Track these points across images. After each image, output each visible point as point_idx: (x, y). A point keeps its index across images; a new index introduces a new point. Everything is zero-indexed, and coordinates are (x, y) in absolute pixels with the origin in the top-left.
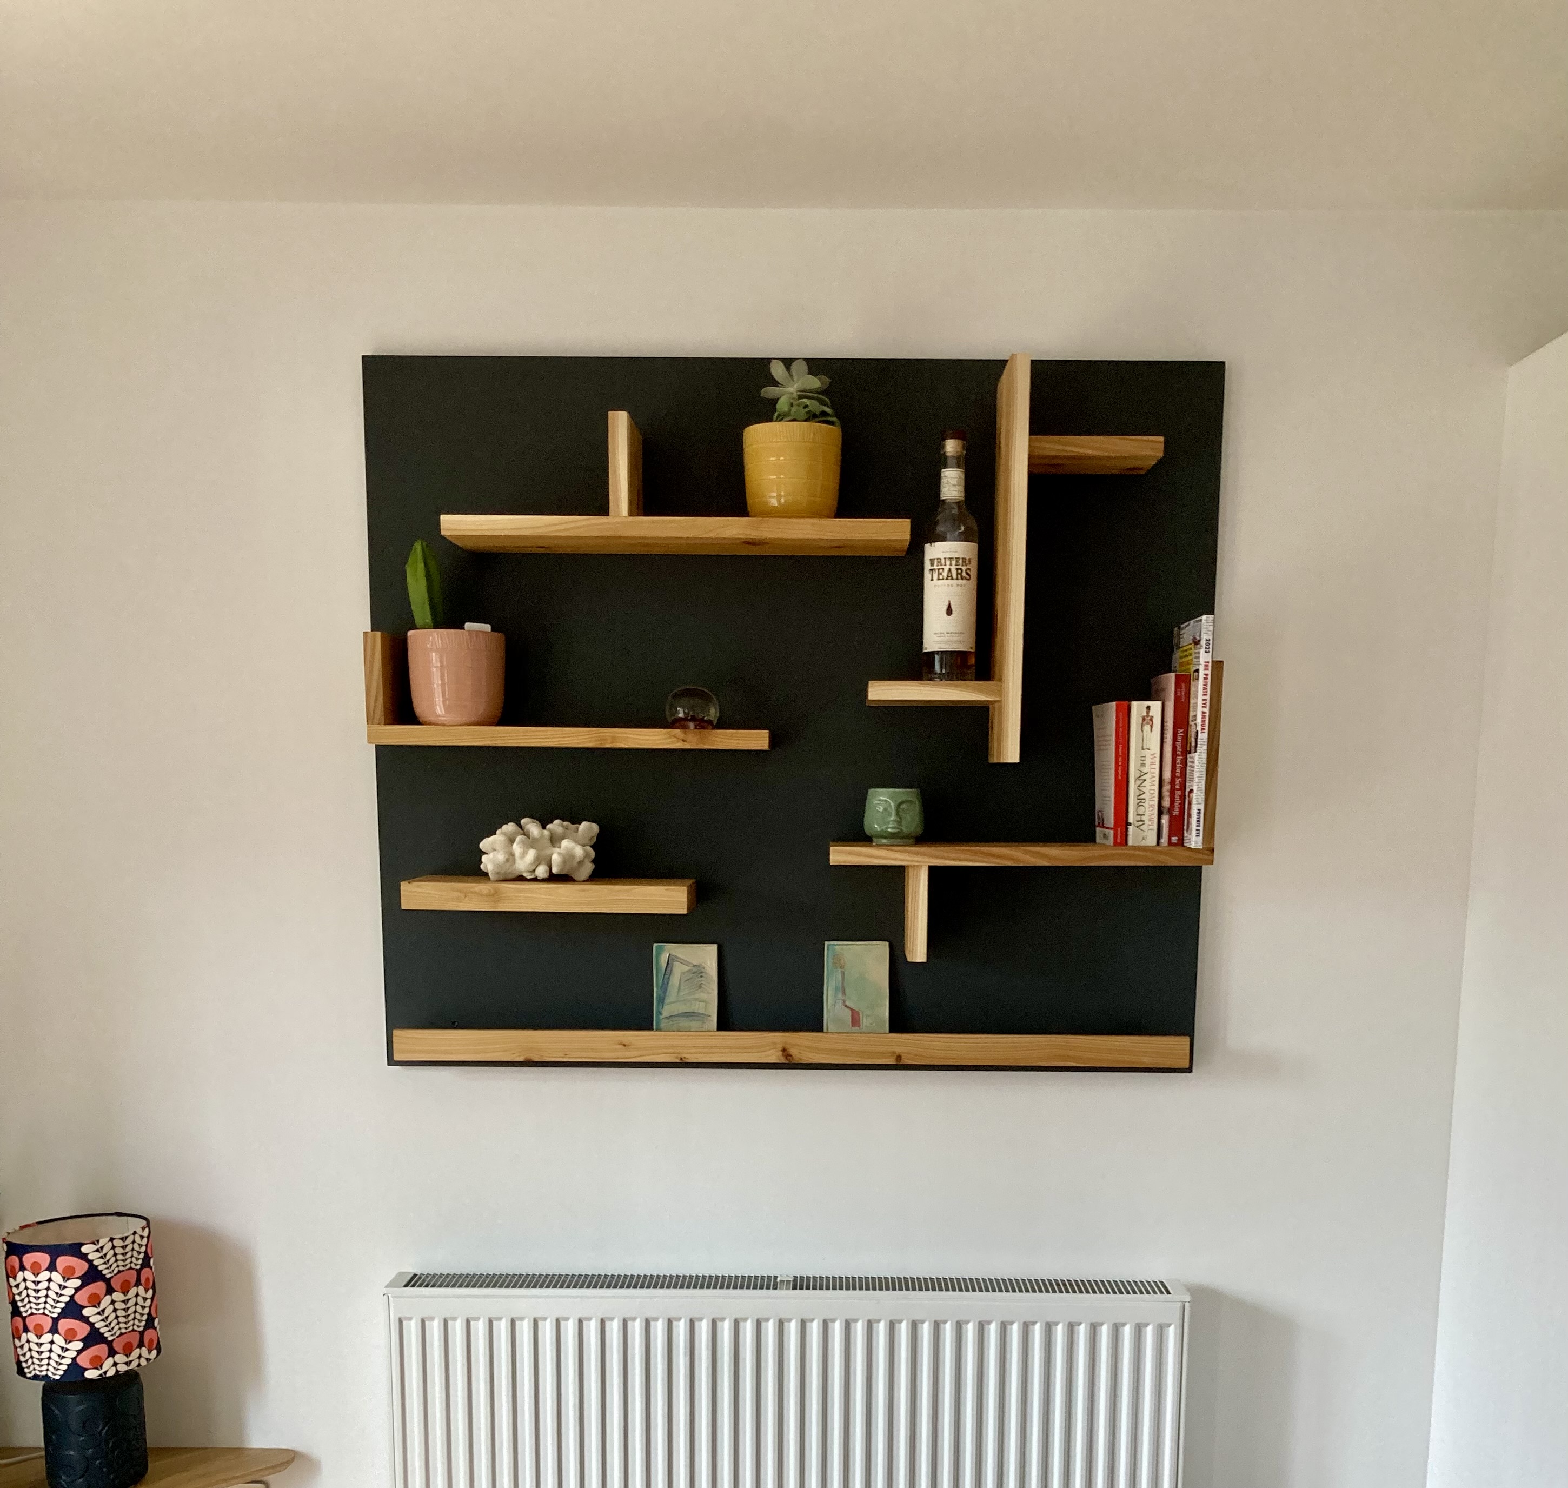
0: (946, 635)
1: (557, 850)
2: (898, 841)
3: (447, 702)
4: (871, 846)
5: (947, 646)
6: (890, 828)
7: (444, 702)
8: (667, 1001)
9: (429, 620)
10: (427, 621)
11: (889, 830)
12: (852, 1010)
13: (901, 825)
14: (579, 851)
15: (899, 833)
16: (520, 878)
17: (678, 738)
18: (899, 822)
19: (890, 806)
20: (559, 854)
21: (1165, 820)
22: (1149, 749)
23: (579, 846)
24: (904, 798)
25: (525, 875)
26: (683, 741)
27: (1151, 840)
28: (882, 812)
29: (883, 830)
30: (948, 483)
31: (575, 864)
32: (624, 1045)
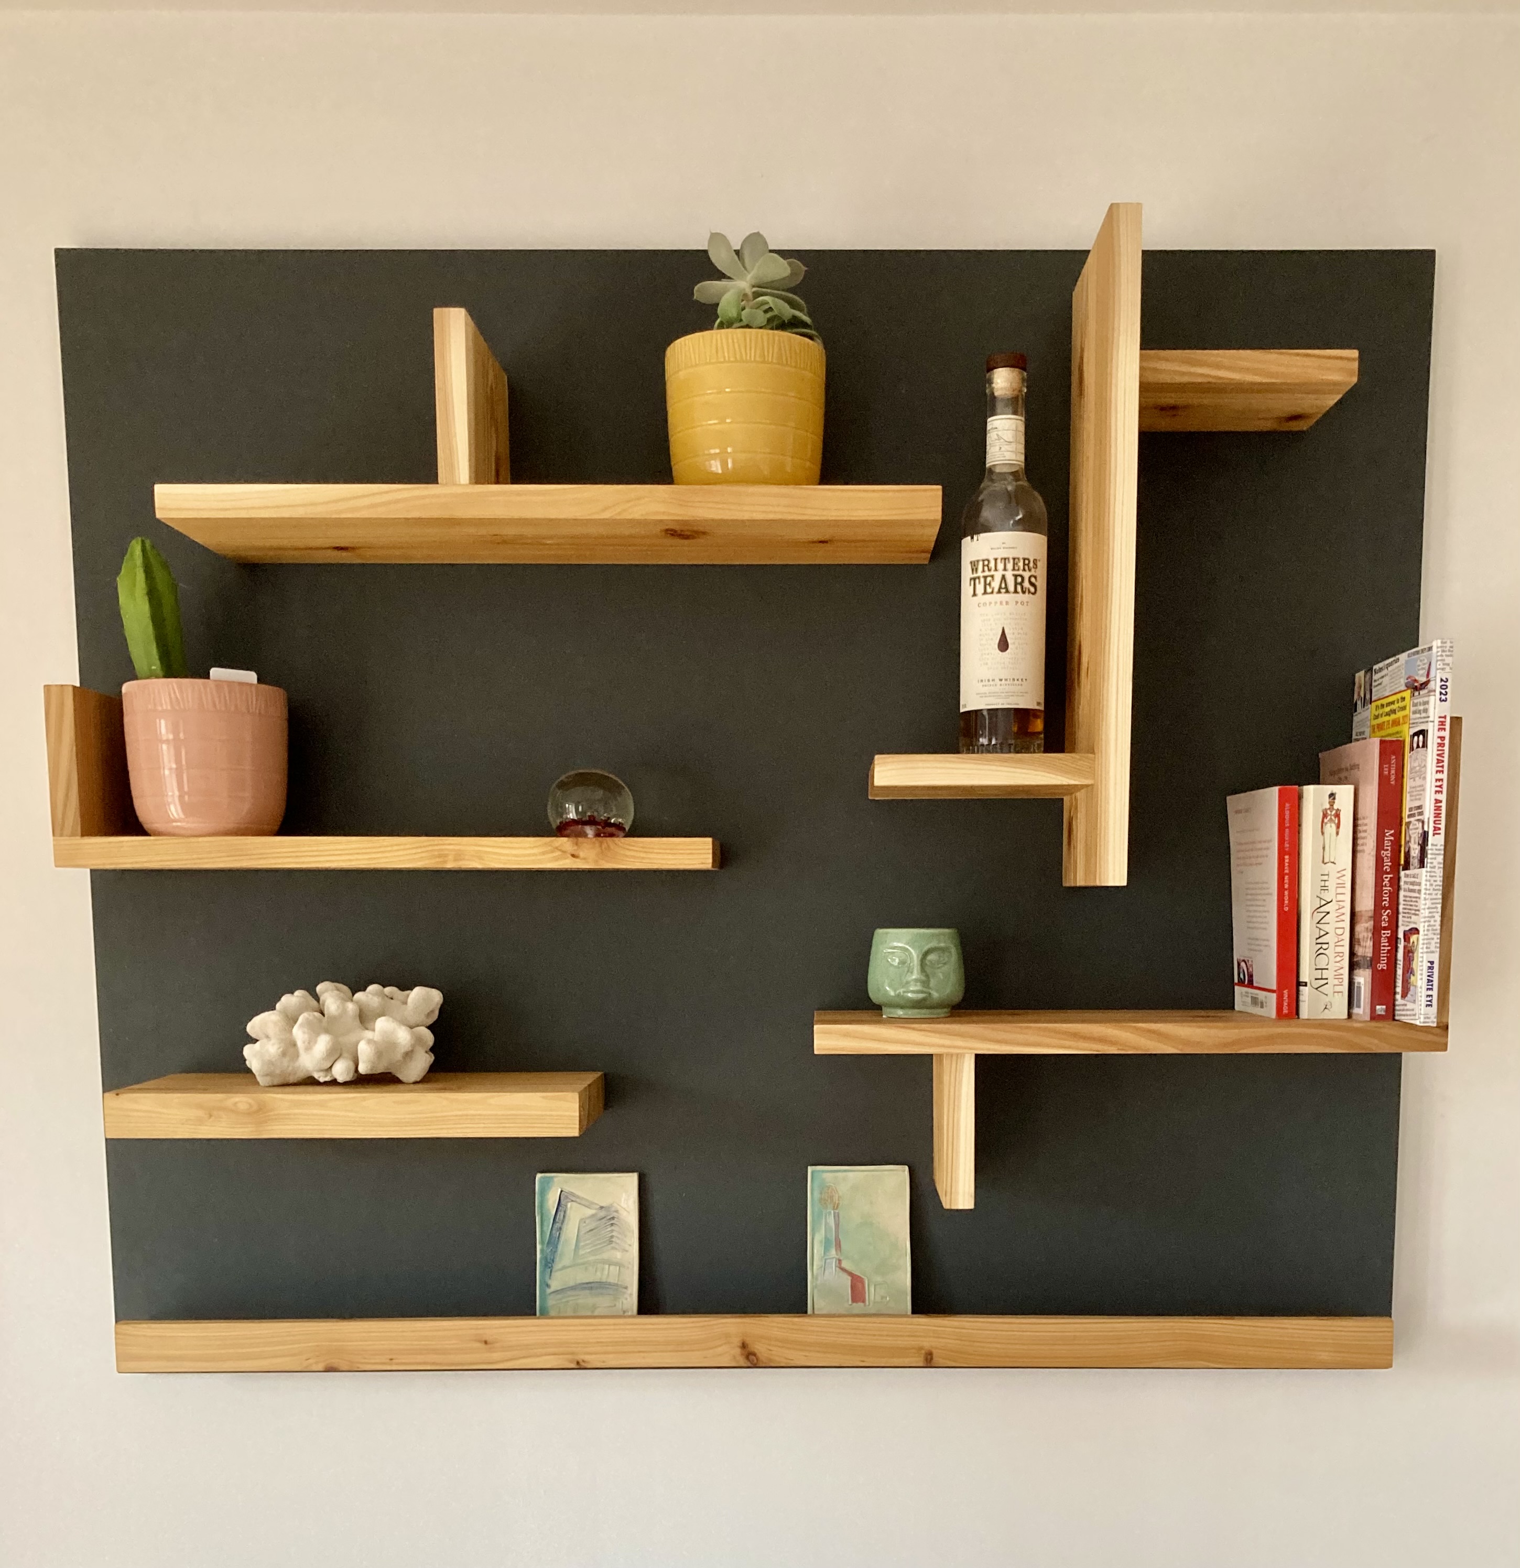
0: (1000, 683)
1: (369, 1034)
2: (924, 1013)
3: (186, 797)
4: (880, 1022)
5: (1001, 701)
6: (913, 992)
7: (181, 797)
8: (558, 1265)
9: (156, 666)
10: (153, 667)
11: (910, 995)
12: (850, 1274)
13: (928, 987)
14: (403, 1036)
15: (924, 999)
16: (310, 1082)
17: (564, 852)
18: (926, 983)
19: (911, 958)
20: (370, 1042)
21: (1363, 978)
22: (1333, 863)
23: (404, 1028)
24: (933, 944)
25: (316, 1076)
26: (573, 856)
27: (1339, 1010)
28: (897, 967)
29: (898, 995)
30: (999, 438)
31: (399, 1056)
32: (486, 1342)
